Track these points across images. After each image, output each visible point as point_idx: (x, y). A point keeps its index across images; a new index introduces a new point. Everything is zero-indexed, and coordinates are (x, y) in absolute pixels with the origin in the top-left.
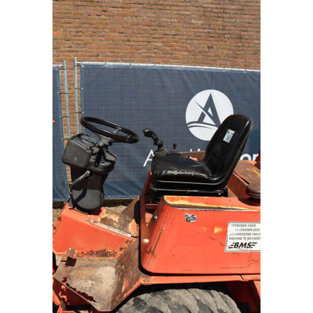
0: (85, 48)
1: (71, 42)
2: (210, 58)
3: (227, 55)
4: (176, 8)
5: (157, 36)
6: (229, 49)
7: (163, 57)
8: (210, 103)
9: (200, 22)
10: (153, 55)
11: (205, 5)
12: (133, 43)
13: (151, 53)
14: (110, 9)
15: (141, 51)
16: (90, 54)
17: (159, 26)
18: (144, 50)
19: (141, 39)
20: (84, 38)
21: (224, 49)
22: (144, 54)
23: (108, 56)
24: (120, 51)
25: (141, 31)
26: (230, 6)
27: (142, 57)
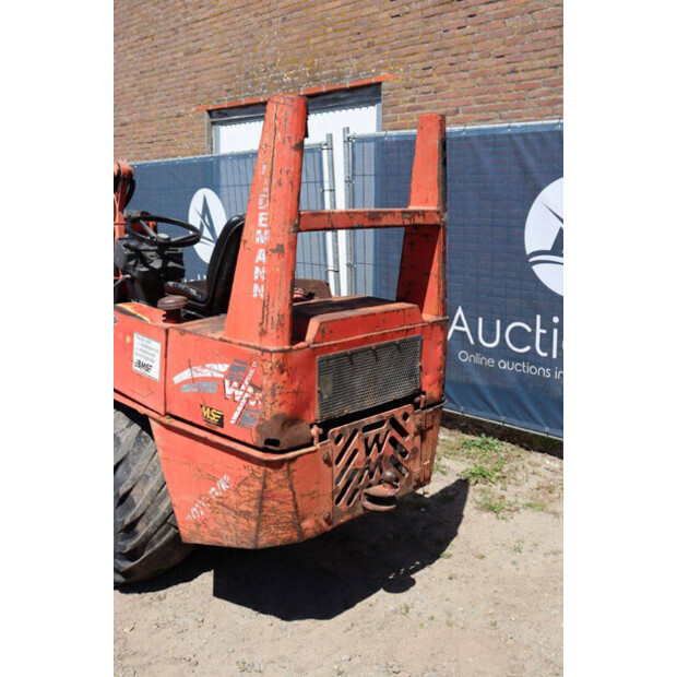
0: (436, 99)
1: (414, 90)
12: (522, 75)
15: (537, 91)
19: (538, 63)
20: (435, 78)
22: (543, 98)
23: (474, 111)
24: (496, 96)
25: (539, 45)
27: (540, 104)
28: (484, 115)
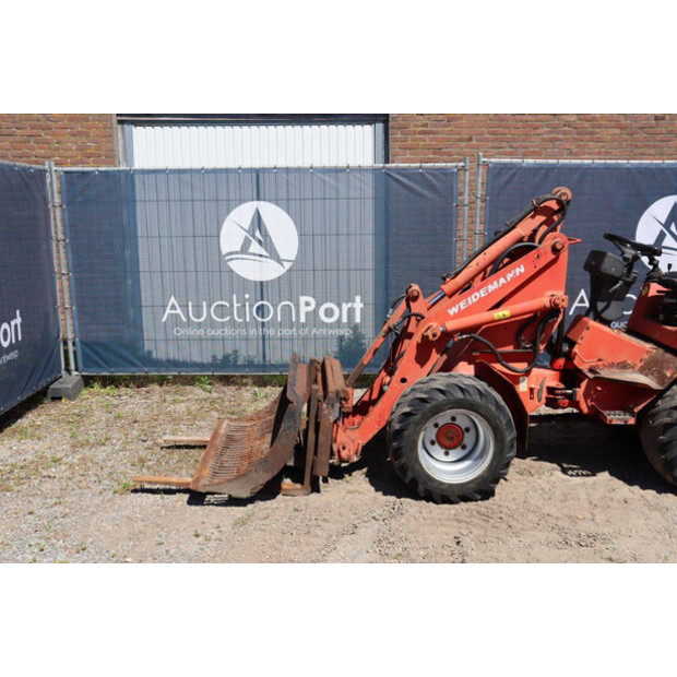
0: (449, 126)
2: (658, 137)
7: (577, 140)
10: (561, 136)
13: (558, 133)
15: (540, 131)
16: (458, 137)
18: (546, 129)
22: (546, 136)
23: (487, 140)
24: (507, 131)
27: (543, 140)
28: (496, 144)
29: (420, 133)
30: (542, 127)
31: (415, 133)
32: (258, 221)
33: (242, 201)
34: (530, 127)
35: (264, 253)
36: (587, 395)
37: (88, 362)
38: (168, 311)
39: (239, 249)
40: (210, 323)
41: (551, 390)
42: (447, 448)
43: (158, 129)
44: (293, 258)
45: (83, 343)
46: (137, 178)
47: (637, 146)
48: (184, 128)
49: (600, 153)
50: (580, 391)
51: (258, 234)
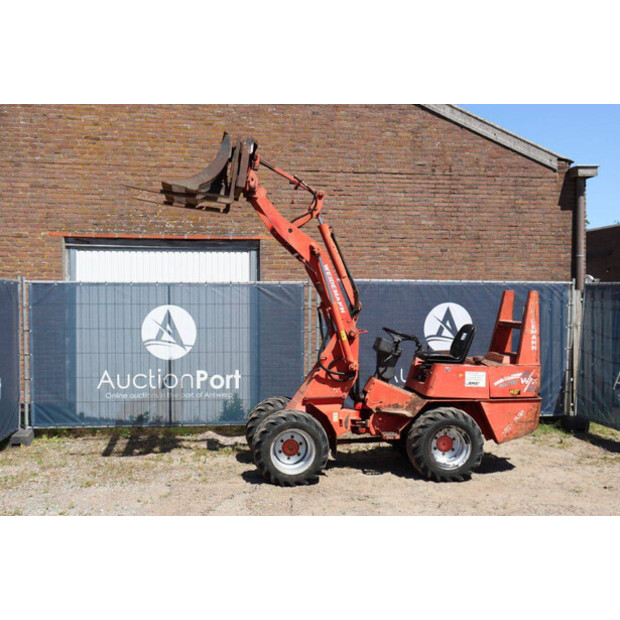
2: (444, 263)
3: (464, 259)
4: (403, 208)
5: (382, 239)
6: (466, 252)
7: (389, 264)
8: (448, 316)
9: (430, 223)
10: (379, 261)
11: (436, 204)
12: (356, 249)
14: (330, 211)
17: (386, 228)
19: (365, 244)
21: (460, 251)
22: (368, 261)
25: (365, 235)
26: (464, 204)
27: (367, 264)
29: (282, 258)
30: (365, 255)
31: (278, 258)
32: (169, 318)
33: (157, 305)
34: (358, 255)
35: (172, 340)
36: (374, 423)
37: (40, 418)
38: (102, 381)
39: (154, 337)
40: (132, 389)
41: (353, 421)
42: (289, 455)
43: (95, 252)
44: (192, 343)
45: (37, 405)
46: (78, 288)
47: (430, 269)
48: (114, 252)
49: (405, 273)
50: (370, 422)
51: (168, 327)
